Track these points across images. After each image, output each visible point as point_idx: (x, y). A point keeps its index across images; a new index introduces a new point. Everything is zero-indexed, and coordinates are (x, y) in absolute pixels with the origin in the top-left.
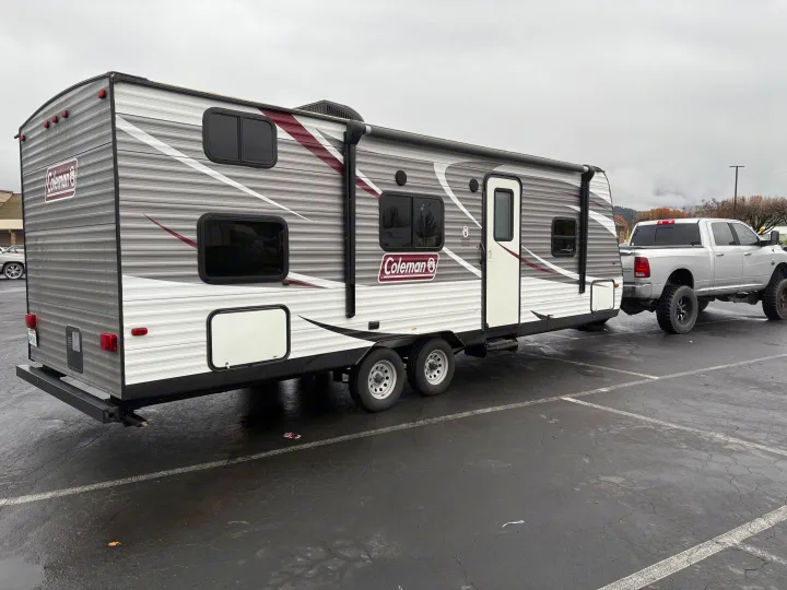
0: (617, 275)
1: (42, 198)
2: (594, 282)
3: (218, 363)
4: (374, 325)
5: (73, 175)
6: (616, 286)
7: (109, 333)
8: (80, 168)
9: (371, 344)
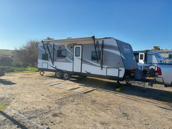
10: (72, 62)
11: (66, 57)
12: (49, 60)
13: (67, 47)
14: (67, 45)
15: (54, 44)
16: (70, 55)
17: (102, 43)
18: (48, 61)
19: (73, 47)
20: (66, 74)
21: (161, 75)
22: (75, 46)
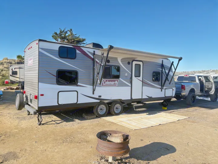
0: (173, 87)
1: (27, 65)
2: (166, 89)
3: (60, 103)
4: (100, 96)
5: (32, 60)
6: (173, 90)
7: (36, 95)
8: (34, 59)
9: (99, 101)
10: (130, 85)
11: (120, 79)
12: (79, 84)
13: (121, 61)
14: (121, 59)
15: (94, 51)
16: (126, 74)
17: (162, 63)
18: (78, 86)
19: (131, 63)
20: (118, 105)
21: (185, 90)
22: (134, 63)
